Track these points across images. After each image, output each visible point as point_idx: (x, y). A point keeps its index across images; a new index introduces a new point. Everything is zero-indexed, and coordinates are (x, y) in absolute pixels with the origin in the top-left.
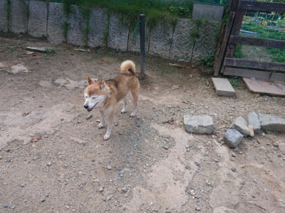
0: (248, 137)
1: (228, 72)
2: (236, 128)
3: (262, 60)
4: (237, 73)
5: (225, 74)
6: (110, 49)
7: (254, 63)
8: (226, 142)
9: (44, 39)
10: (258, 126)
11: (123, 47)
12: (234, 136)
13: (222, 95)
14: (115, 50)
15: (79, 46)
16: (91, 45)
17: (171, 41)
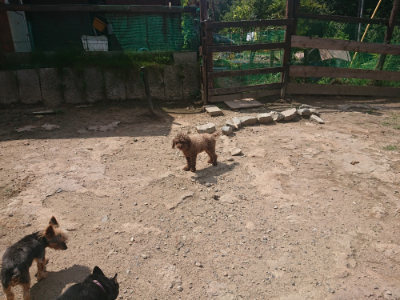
0: (235, 129)
1: (213, 100)
2: (228, 125)
3: (233, 86)
4: (219, 99)
5: (212, 101)
6: (111, 101)
7: (229, 89)
8: (224, 133)
9: (40, 104)
10: (238, 122)
11: (123, 97)
12: (227, 129)
13: (214, 115)
14: (116, 100)
15: (79, 104)
16: (91, 100)
17: (163, 85)
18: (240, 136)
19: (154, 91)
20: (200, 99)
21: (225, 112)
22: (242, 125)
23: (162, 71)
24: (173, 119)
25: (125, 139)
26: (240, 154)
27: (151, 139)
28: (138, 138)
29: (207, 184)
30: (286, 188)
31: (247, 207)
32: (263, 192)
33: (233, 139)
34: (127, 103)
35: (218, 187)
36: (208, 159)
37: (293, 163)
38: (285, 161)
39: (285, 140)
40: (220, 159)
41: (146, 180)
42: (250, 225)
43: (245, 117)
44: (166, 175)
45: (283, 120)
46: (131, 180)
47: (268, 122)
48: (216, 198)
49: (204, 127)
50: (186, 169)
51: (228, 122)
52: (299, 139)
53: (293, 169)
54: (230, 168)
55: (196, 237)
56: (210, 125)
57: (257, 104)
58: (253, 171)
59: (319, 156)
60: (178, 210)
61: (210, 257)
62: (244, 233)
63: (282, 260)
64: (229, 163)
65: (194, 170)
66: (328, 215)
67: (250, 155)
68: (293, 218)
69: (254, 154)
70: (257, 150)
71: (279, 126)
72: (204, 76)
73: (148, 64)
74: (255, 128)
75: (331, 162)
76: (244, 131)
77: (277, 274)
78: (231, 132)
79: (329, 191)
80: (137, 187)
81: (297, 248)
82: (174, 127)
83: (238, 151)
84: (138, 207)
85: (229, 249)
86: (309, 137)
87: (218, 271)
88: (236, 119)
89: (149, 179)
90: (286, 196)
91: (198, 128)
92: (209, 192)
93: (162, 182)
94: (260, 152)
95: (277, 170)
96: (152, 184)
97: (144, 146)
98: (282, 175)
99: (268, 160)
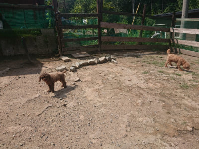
0: (77, 68)
2: (73, 66)
3: (75, 46)
4: (68, 53)
5: (65, 54)
6: (6, 56)
7: (73, 48)
8: (71, 70)
10: (78, 65)
12: (72, 68)
13: (66, 61)
14: (8, 56)
17: (36, 46)
18: (79, 71)
19: (31, 50)
20: (58, 53)
21: (72, 59)
22: (80, 66)
23: (35, 39)
24: (43, 64)
25: (13, 78)
26: (79, 81)
27: (29, 76)
28: (21, 76)
29: (61, 99)
30: (100, 96)
31: (81, 108)
32: (89, 99)
33: (76, 73)
34: (15, 57)
35: (66, 99)
36: (62, 85)
37: (104, 83)
38: (100, 82)
39: (100, 72)
40: (68, 84)
41: (25, 100)
42: (82, 117)
43: (82, 62)
44: (37, 96)
45: (100, 62)
46: (15, 101)
47: (93, 63)
48: (65, 105)
49: (60, 68)
50: (49, 92)
51: (73, 65)
52: (106, 71)
53: (104, 86)
54: (73, 89)
55: (53, 128)
56: (63, 67)
57: (88, 55)
58: (85, 89)
59: (115, 79)
60: (43, 115)
61: (59, 139)
62: (79, 122)
63: (96, 133)
64: (73, 86)
65: (53, 92)
66: (119, 107)
67: (84, 81)
68: (103, 110)
69: (86, 80)
70: (87, 78)
71: (98, 65)
72: (59, 41)
73: (26, 35)
74: (87, 67)
75: (120, 81)
76: (81, 69)
77: (93, 141)
78: (75, 70)
79: (119, 95)
80: (19, 105)
81: (104, 125)
82: (43, 68)
83: (78, 79)
84: (19, 116)
85: (70, 132)
86: (111, 70)
87: (63, 145)
88: (77, 63)
89: (27, 99)
90: (100, 100)
91: (57, 68)
92: (62, 102)
93: (34, 100)
94: (88, 79)
95: (96, 87)
96: (28, 102)
97: (25, 80)
98: (99, 89)
99: (92, 82)
